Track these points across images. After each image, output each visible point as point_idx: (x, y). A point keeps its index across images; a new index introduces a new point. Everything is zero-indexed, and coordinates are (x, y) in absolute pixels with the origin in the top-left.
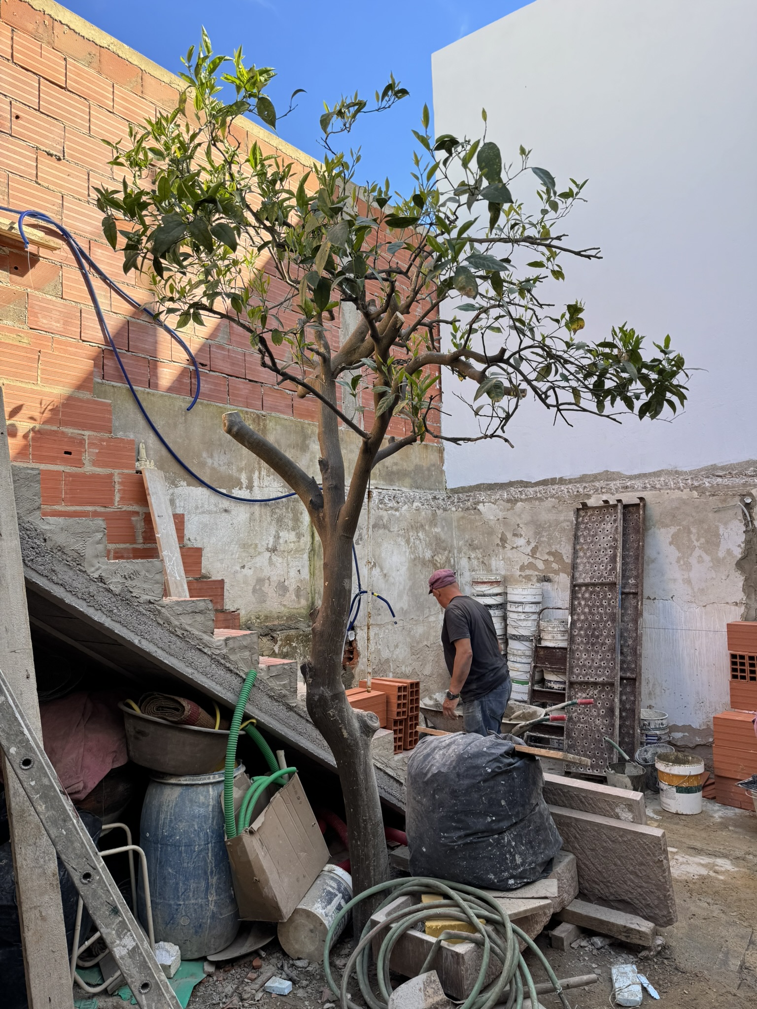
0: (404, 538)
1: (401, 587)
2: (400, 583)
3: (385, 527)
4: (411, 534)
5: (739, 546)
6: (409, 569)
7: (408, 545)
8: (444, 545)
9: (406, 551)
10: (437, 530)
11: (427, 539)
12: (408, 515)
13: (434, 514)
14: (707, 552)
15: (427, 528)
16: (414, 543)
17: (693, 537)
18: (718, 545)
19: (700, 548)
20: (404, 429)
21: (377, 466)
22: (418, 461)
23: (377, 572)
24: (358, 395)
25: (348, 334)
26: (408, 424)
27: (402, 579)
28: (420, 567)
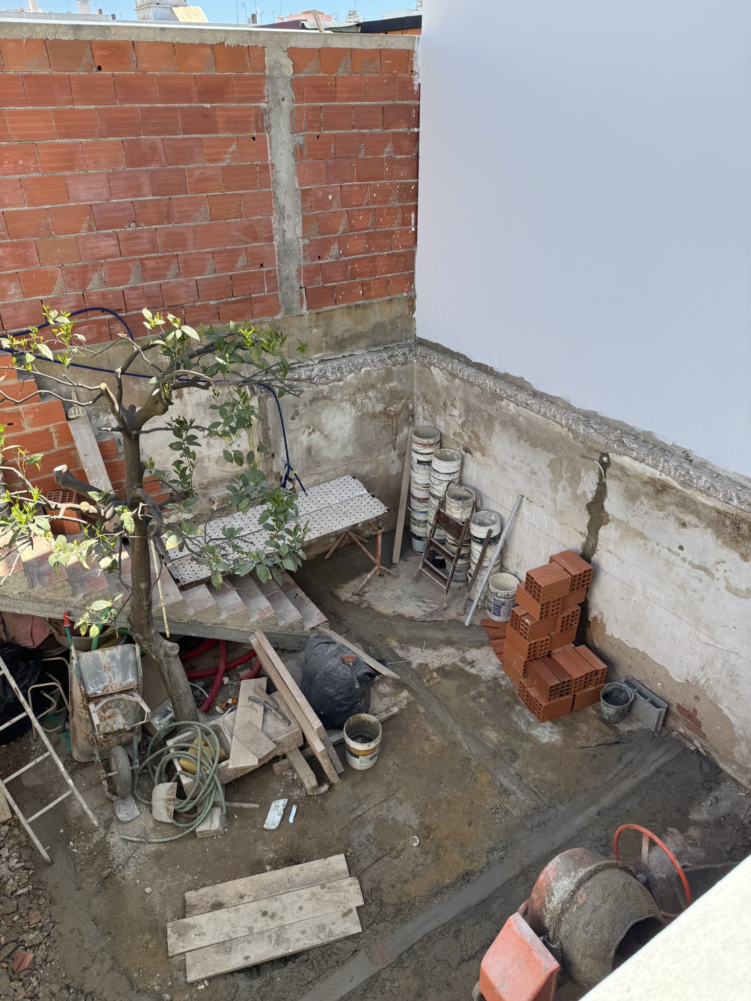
0: (349, 401)
1: (346, 441)
2: (344, 438)
3: (325, 398)
4: (358, 396)
5: (592, 492)
6: (354, 425)
7: (355, 406)
8: (401, 395)
9: (350, 413)
10: (393, 384)
11: (379, 395)
12: (354, 381)
13: (389, 372)
14: (570, 485)
15: (379, 385)
16: (362, 403)
17: (564, 470)
18: (578, 484)
19: (566, 480)
20: (361, 292)
21: (324, 339)
22: (378, 319)
23: (316, 436)
24: (299, 276)
25: (284, 216)
26: (367, 285)
27: (346, 435)
28: (369, 420)
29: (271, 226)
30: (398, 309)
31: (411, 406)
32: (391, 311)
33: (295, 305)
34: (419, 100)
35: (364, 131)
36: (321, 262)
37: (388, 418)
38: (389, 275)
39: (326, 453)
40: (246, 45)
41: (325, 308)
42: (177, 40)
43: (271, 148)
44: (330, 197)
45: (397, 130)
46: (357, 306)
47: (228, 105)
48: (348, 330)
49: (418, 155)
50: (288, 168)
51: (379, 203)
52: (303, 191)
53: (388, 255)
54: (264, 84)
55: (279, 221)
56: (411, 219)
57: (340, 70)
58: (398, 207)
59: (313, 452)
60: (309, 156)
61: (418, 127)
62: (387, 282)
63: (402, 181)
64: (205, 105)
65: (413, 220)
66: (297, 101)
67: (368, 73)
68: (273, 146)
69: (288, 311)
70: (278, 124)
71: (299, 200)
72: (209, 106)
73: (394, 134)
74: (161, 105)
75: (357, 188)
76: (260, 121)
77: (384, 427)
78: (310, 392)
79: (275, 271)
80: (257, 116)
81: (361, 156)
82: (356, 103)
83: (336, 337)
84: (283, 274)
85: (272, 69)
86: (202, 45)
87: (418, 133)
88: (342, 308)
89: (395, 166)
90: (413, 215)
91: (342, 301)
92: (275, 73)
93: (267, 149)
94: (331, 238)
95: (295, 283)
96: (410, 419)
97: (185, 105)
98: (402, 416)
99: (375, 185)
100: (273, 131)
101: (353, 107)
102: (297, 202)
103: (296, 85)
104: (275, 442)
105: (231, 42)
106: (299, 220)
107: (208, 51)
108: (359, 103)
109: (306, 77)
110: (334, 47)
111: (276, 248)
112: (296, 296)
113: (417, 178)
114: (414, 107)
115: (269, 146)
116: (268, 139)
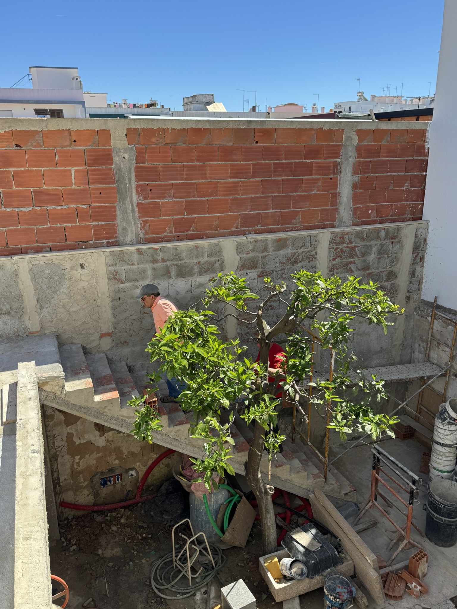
25: (342, 222)
34: (428, 157)
35: (394, 174)
40: (334, 129)
42: (299, 127)
43: (340, 184)
44: (370, 212)
45: (413, 174)
47: (320, 160)
49: (424, 188)
50: (348, 195)
51: (399, 215)
52: (355, 208)
54: (341, 149)
55: (339, 225)
57: (384, 141)
58: (411, 218)
60: (360, 189)
61: (426, 172)
63: (413, 203)
64: (307, 161)
66: (358, 158)
67: (399, 142)
68: (341, 182)
70: (346, 171)
71: (352, 213)
72: (309, 161)
73: (411, 176)
74: (285, 161)
75: (386, 207)
76: (336, 169)
80: (334, 166)
81: (390, 188)
82: (391, 158)
85: (346, 141)
86: (311, 129)
87: (426, 175)
89: (410, 194)
92: (347, 143)
93: (337, 184)
97: (297, 161)
99: (397, 205)
100: (342, 174)
101: (389, 161)
103: (358, 149)
105: (326, 127)
106: (350, 224)
107: (314, 132)
108: (392, 159)
109: (364, 145)
110: (382, 128)
113: (423, 200)
114: (424, 161)
115: (339, 183)
116: (339, 179)
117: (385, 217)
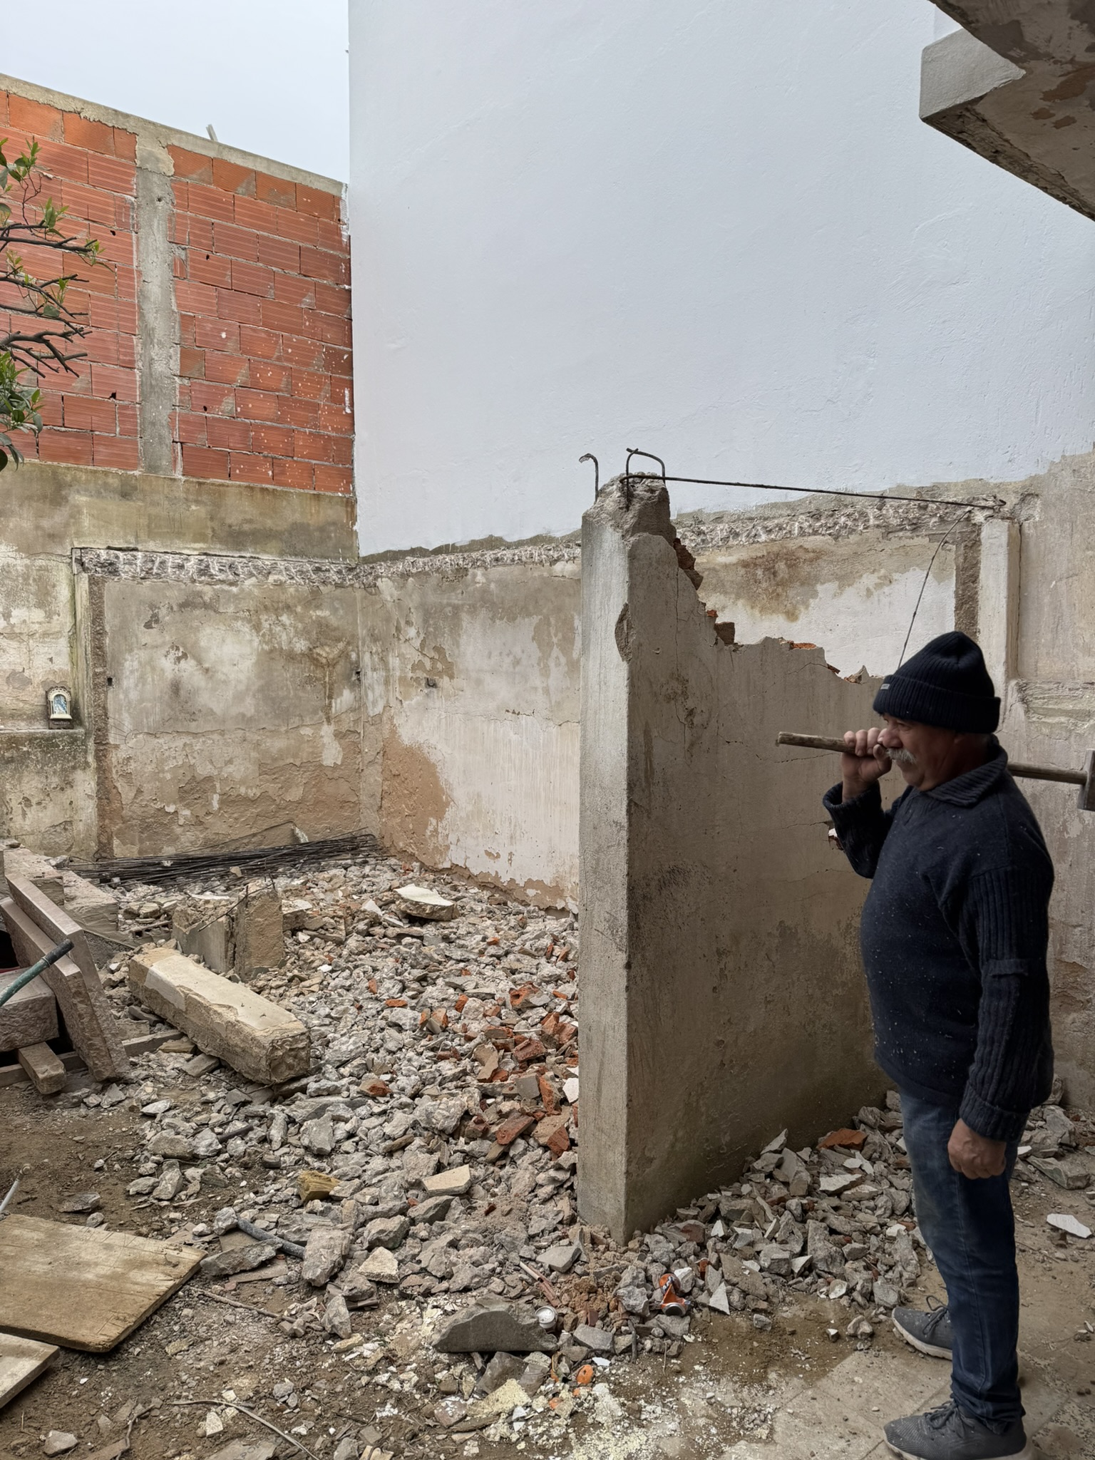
0: (249, 622)
1: (242, 687)
2: (239, 682)
3: (206, 606)
4: (264, 617)
6: (257, 663)
7: (258, 632)
8: (337, 634)
9: (251, 641)
10: (324, 613)
11: (300, 625)
12: (256, 592)
13: (315, 593)
14: (563, 651)
15: (299, 609)
16: (271, 630)
19: (558, 646)
20: (270, 473)
21: (209, 524)
22: (297, 517)
23: (188, 665)
24: (171, 426)
25: (152, 342)
26: (279, 466)
27: (242, 677)
28: (282, 662)
29: (132, 347)
30: (330, 512)
31: (354, 656)
32: (318, 512)
33: (164, 463)
34: (350, 254)
35: (274, 269)
36: (206, 414)
37: (316, 666)
38: (314, 462)
39: (205, 699)
40: (110, 124)
41: (212, 480)
43: (138, 250)
44: (224, 335)
45: (320, 281)
46: (263, 490)
47: (79, 182)
48: (250, 521)
49: (351, 319)
50: (162, 282)
51: (297, 362)
52: (182, 316)
53: (311, 433)
54: (133, 175)
55: (144, 344)
56: (344, 396)
57: (240, 190)
58: (326, 377)
59: (182, 692)
60: (193, 275)
61: (350, 284)
62: (313, 470)
63: (329, 345)
64: (47, 174)
65: (347, 399)
66: (178, 206)
67: (279, 204)
68: (141, 248)
69: (152, 468)
70: (151, 226)
71: (177, 327)
72: (50, 175)
73: (316, 284)
75: (263, 335)
76: (124, 215)
77: (310, 680)
78: (180, 590)
79: (134, 409)
80: (119, 209)
81: (270, 298)
82: (262, 233)
83: (230, 526)
84: (147, 416)
85: (144, 160)
86: (50, 107)
87: (349, 291)
88: (240, 486)
89: (319, 324)
90: (347, 392)
91: (239, 478)
92: (149, 166)
93: (131, 253)
94: (224, 389)
95: (165, 432)
96: (354, 678)
98: (338, 668)
99: (290, 340)
100: (142, 232)
101: (258, 236)
102: (174, 327)
103: (178, 188)
104: (113, 658)
105: (89, 113)
106: (176, 352)
107: (56, 115)
108: (266, 234)
109: (193, 184)
110: (232, 162)
111: (138, 379)
112: (166, 451)
113: (351, 346)
114: (342, 260)
115: (135, 248)
116: (134, 238)
117: (264, 357)
